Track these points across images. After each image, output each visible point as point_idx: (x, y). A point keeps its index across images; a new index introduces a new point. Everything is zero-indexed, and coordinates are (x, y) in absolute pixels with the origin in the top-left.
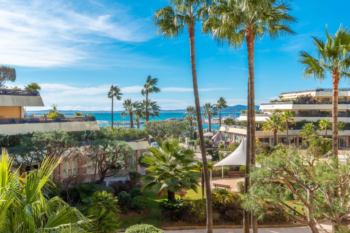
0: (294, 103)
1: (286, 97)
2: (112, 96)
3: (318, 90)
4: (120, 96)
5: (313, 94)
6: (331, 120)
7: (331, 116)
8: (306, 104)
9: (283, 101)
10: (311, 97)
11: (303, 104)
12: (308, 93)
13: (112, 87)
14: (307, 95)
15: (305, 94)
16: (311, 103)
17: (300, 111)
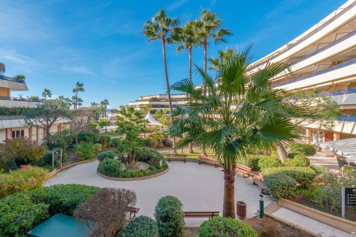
0: (150, 101)
1: (144, 98)
2: (45, 95)
3: (160, 95)
4: (50, 95)
5: (158, 97)
6: (169, 109)
7: (169, 108)
8: (155, 101)
9: (143, 100)
10: (157, 98)
11: (154, 101)
12: (156, 96)
13: (45, 90)
14: (155, 97)
15: (154, 97)
16: (157, 101)
17: (152, 105)
